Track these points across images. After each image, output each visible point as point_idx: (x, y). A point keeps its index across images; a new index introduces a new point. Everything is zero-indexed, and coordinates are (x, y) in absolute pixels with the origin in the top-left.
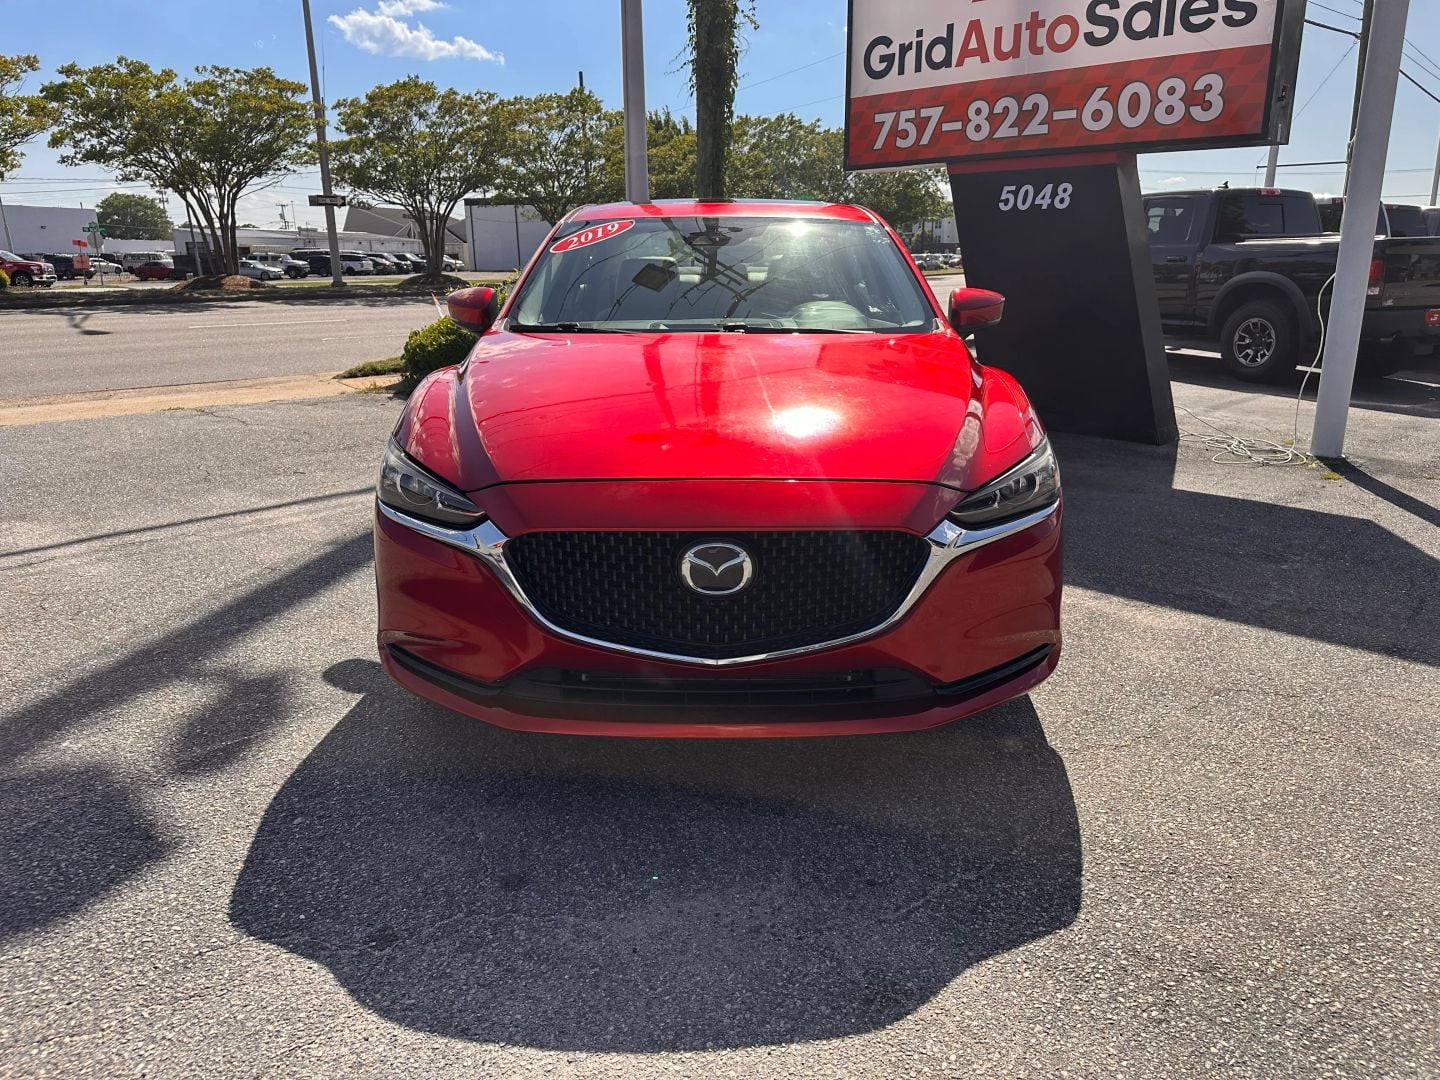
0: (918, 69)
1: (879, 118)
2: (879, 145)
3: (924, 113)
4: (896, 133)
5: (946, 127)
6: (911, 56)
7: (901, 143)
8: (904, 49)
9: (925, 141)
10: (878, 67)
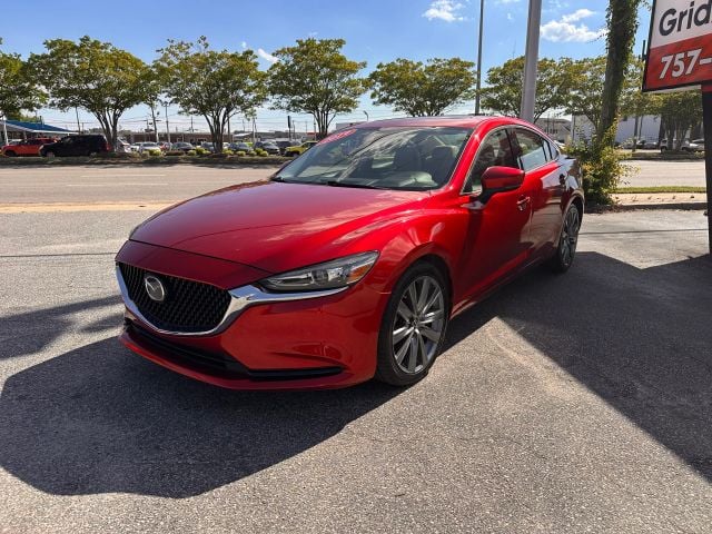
0: (689, 26)
1: (664, 59)
2: (662, 76)
3: (690, 54)
4: (673, 68)
5: (702, 62)
6: (686, 18)
7: (675, 74)
8: (682, 15)
9: (689, 72)
10: (666, 27)
